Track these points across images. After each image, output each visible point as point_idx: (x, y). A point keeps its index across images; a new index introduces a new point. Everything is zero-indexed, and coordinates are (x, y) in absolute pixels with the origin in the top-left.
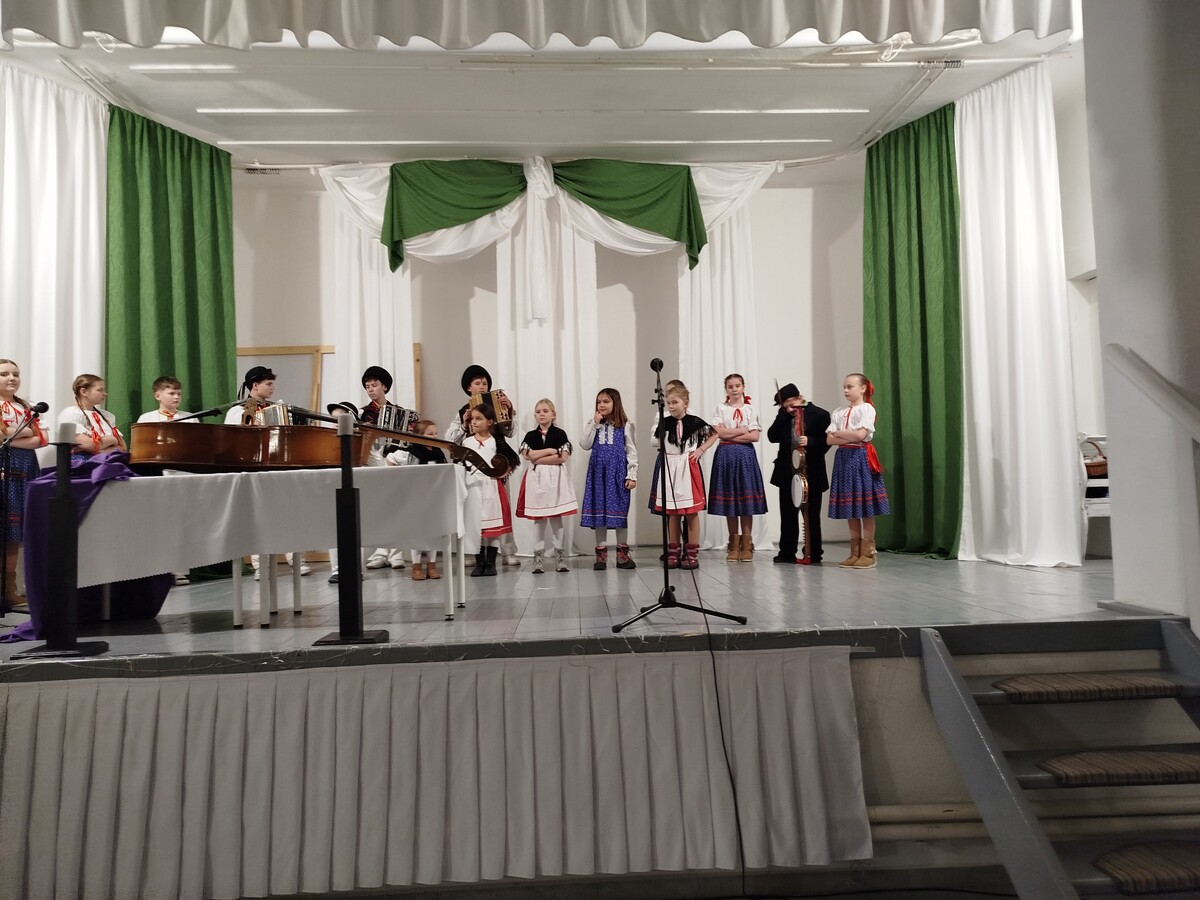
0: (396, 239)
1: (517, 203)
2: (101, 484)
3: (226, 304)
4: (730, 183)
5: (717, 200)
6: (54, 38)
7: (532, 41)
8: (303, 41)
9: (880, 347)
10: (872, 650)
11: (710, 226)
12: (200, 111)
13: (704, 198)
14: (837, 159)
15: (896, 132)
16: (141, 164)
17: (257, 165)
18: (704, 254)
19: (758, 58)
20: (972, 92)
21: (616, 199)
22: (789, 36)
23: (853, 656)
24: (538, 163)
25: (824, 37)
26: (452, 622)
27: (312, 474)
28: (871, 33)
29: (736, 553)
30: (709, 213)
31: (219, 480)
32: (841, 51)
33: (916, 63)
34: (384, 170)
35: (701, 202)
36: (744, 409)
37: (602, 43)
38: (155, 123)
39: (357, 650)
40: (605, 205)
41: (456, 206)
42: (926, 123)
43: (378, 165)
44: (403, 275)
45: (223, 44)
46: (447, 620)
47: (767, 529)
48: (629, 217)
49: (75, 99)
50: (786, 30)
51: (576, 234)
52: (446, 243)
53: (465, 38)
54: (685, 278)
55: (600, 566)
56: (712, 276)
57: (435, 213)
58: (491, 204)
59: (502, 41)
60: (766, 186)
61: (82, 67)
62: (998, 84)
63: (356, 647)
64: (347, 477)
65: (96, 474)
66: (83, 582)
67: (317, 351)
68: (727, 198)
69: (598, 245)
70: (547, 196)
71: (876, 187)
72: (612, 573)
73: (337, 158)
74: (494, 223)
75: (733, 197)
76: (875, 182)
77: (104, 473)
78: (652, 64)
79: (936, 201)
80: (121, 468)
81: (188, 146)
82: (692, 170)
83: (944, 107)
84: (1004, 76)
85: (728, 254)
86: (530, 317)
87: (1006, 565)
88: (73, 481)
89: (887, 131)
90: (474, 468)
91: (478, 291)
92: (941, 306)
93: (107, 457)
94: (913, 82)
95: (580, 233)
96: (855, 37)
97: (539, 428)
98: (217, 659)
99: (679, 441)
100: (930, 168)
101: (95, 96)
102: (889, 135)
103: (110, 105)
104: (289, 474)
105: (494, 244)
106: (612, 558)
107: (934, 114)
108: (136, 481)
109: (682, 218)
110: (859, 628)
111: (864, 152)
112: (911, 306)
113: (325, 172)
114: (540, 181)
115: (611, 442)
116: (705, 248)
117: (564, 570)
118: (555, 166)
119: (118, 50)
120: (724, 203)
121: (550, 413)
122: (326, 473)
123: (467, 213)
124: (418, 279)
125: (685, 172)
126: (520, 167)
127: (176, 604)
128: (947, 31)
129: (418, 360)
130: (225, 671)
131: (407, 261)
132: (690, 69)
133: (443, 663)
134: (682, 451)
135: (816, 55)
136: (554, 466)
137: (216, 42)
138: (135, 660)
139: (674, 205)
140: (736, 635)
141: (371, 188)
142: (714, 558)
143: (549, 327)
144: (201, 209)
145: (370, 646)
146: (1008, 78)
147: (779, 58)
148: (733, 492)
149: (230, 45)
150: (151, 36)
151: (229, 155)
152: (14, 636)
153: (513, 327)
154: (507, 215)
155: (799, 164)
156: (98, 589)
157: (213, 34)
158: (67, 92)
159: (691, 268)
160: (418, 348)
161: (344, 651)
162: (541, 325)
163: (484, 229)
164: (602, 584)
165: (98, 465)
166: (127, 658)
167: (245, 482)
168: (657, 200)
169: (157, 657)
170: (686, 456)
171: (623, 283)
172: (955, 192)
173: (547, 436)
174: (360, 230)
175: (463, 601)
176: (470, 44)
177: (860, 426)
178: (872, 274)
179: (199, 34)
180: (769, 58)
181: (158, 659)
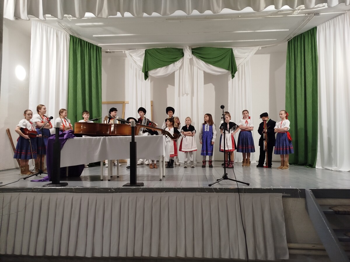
0: (146, 71)
1: (181, 60)
2: (66, 139)
3: (100, 89)
4: (245, 53)
5: (240, 58)
6: (56, 17)
7: (187, 12)
8: (123, 15)
9: (291, 102)
10: (289, 195)
11: (238, 66)
12: (94, 36)
13: (237, 58)
14: (278, 45)
15: (298, 36)
16: (78, 51)
17: (109, 51)
18: (236, 74)
19: (254, 15)
20: (323, 23)
21: (210, 58)
22: (265, 8)
23: (283, 197)
24: (187, 48)
25: (276, 8)
26: (161, 181)
27: (123, 137)
28: (292, 6)
29: (245, 164)
30: (238, 63)
31: (97, 139)
32: (281, 12)
33: (305, 15)
34: (143, 51)
35: (235, 59)
36: (249, 120)
37: (208, 12)
38: (82, 40)
39: (135, 188)
40: (207, 60)
41: (163, 61)
42: (307, 33)
43: (141, 50)
44: (148, 81)
45: (101, 17)
46: (160, 180)
47: (255, 157)
48: (214, 64)
49: (61, 33)
50: (264, 6)
51: (198, 69)
52: (160, 72)
53: (168, 12)
54: (230, 81)
55: (204, 166)
56: (239, 81)
57: (158, 63)
58: (174, 61)
59: (179, 13)
60: (256, 54)
61: (63, 25)
62: (331, 21)
63: (135, 187)
64: (133, 138)
65: (65, 136)
66: (61, 166)
67: (124, 103)
68: (244, 58)
69: (205, 72)
70: (190, 58)
71: (290, 53)
72: (207, 169)
73: (130, 48)
74: (174, 66)
75: (245, 57)
76: (290, 52)
77: (67, 136)
78: (222, 18)
79: (310, 57)
80: (72, 135)
81: (90, 46)
82: (233, 49)
83: (313, 28)
84: (333, 18)
85: (244, 74)
86: (184, 93)
87: (332, 170)
88: (60, 138)
89: (294, 36)
90: (168, 137)
91: (169, 86)
92: (311, 90)
93: (68, 132)
94: (303, 20)
95: (199, 69)
96: (286, 7)
97: (186, 125)
98: (96, 189)
99: (228, 129)
100: (308, 47)
101: (66, 33)
102: (295, 37)
103: (70, 35)
104: (117, 138)
105: (174, 72)
106: (207, 164)
107: (310, 30)
108: (76, 138)
109: (230, 64)
110: (285, 188)
111: (287, 43)
112: (301, 90)
113: (127, 52)
114: (188, 54)
115: (208, 130)
116: (237, 72)
117: (193, 167)
118: (192, 49)
119: (72, 19)
120: (242, 59)
121: (190, 121)
122: (127, 137)
123: (166, 63)
124: (152, 82)
125: (231, 50)
126: (182, 49)
127: (86, 173)
128: (316, 4)
129: (152, 106)
130: (98, 192)
131: (149, 77)
132: (233, 19)
133: (159, 193)
134: (229, 133)
135: (273, 13)
136: (191, 137)
137: (99, 16)
138: (75, 188)
139: (227, 60)
140: (247, 188)
141: (139, 57)
142: (238, 165)
143: (189, 96)
144: (93, 63)
145: (139, 187)
146: (335, 18)
147: (261, 15)
148: (244, 146)
149: (103, 17)
150: (82, 15)
151: (101, 48)
152: (44, 180)
153: (179, 96)
154: (178, 64)
155: (266, 47)
156: (65, 168)
157: (98, 14)
158: (59, 32)
159: (232, 78)
160: (152, 102)
161: (131, 188)
162: (187, 95)
163: (171, 68)
164: (204, 172)
165: (66, 134)
166: (73, 187)
167: (105, 139)
168: (223, 58)
169: (81, 187)
170: (230, 134)
171: (212, 83)
172: (316, 54)
173: (189, 127)
174: (136, 69)
175: (164, 175)
176: (169, 14)
177: (285, 127)
178: (288, 80)
179: (95, 14)
180: (258, 15)
181: (81, 188)
